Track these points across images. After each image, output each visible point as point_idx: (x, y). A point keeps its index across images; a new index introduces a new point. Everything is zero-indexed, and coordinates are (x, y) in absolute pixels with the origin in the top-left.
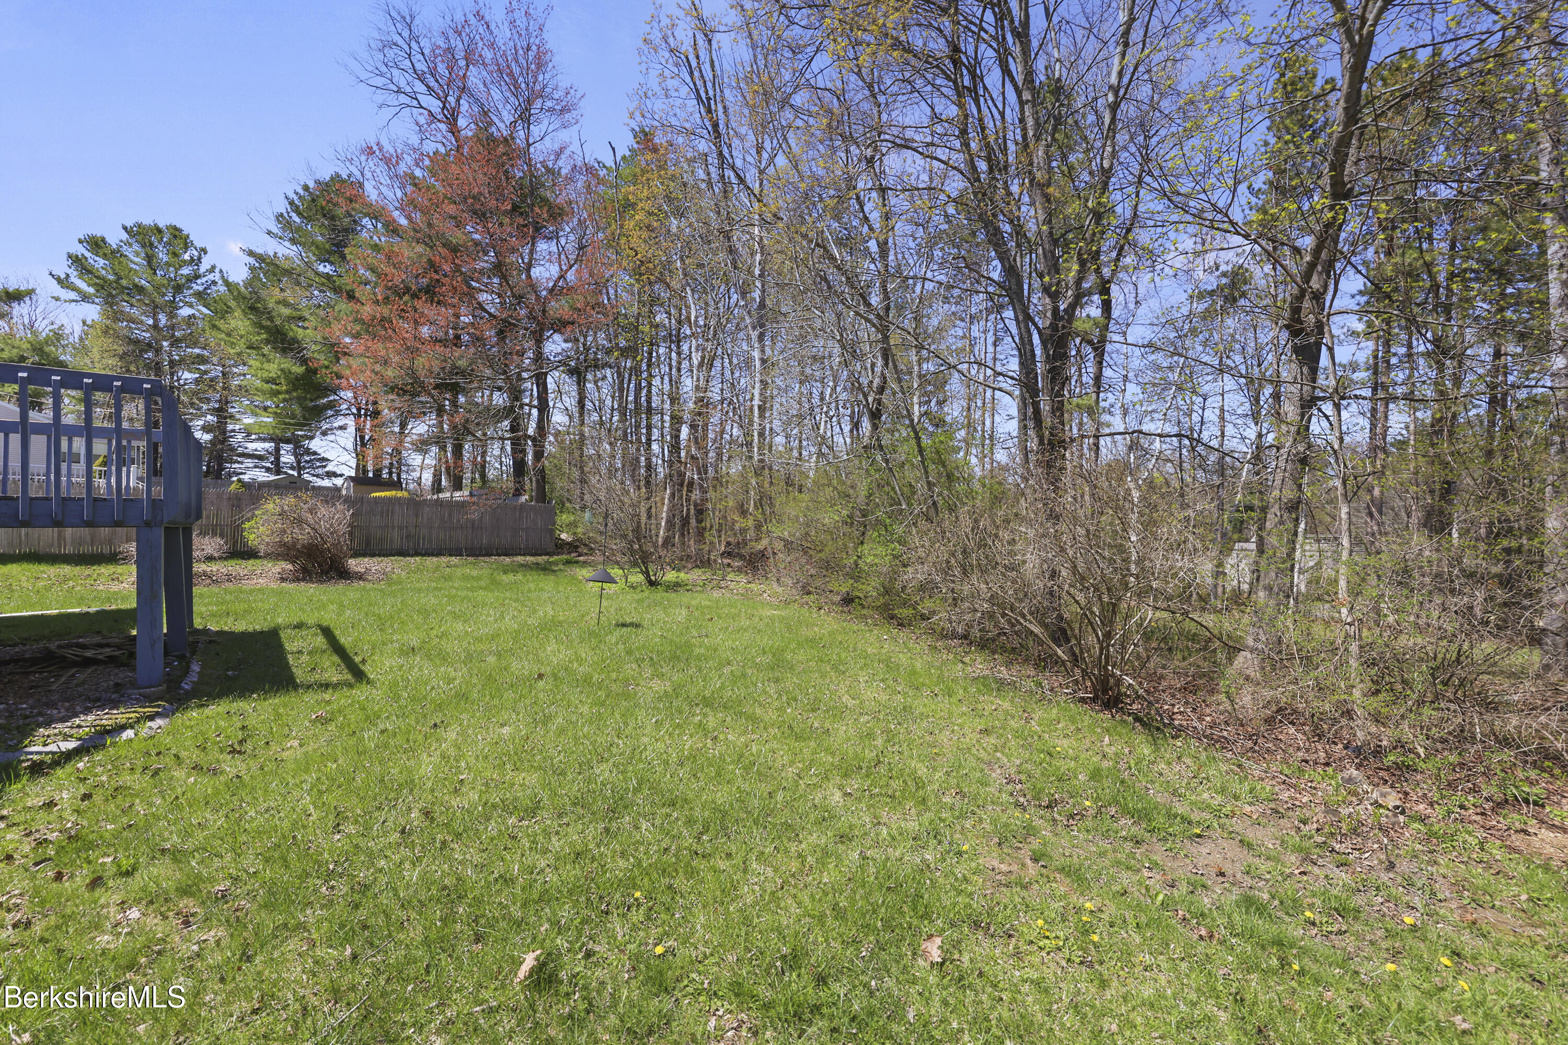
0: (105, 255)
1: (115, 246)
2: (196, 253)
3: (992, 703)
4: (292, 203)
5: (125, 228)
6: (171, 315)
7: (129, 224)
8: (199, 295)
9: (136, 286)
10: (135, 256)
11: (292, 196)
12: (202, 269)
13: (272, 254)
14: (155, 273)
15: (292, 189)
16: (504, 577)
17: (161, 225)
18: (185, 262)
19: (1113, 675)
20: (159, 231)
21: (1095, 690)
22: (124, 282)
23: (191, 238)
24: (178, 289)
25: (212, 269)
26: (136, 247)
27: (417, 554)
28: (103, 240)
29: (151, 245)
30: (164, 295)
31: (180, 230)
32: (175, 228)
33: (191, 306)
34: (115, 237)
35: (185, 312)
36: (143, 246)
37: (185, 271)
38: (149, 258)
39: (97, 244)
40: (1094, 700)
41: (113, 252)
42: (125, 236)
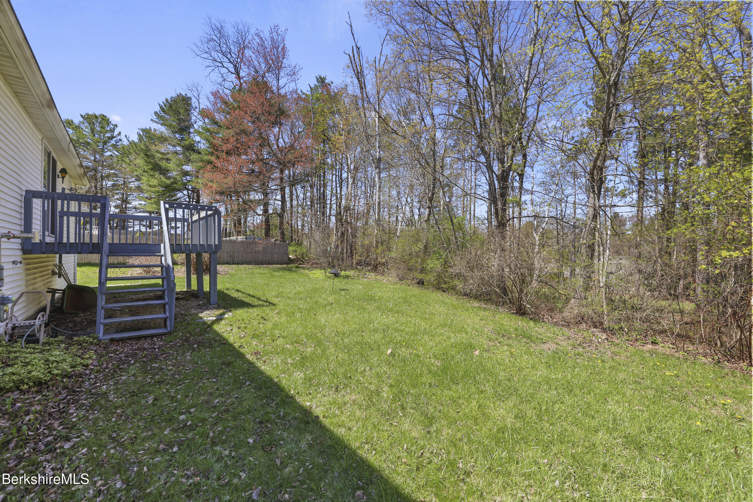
0: (73, 128)
1: (77, 124)
2: (112, 127)
3: (482, 313)
4: (161, 107)
5: (82, 116)
6: (102, 155)
7: (83, 114)
8: (114, 146)
9: (86, 142)
10: (86, 128)
11: (161, 104)
12: (115, 134)
13: (148, 128)
14: (94, 135)
15: (162, 100)
16: (275, 273)
17: (97, 114)
18: (108, 131)
19: (523, 305)
20: (96, 117)
21: (517, 310)
22: (81, 141)
23: (110, 120)
24: (105, 143)
25: (120, 134)
26: (87, 124)
27: (233, 264)
28: (72, 121)
29: (93, 123)
30: (98, 146)
31: (106, 117)
32: (103, 116)
33: (110, 151)
34: (77, 120)
35: (108, 153)
36: (90, 124)
37: (108, 135)
38: (92, 130)
39: (69, 123)
40: (517, 313)
41: (76, 127)
42: (81, 119)
